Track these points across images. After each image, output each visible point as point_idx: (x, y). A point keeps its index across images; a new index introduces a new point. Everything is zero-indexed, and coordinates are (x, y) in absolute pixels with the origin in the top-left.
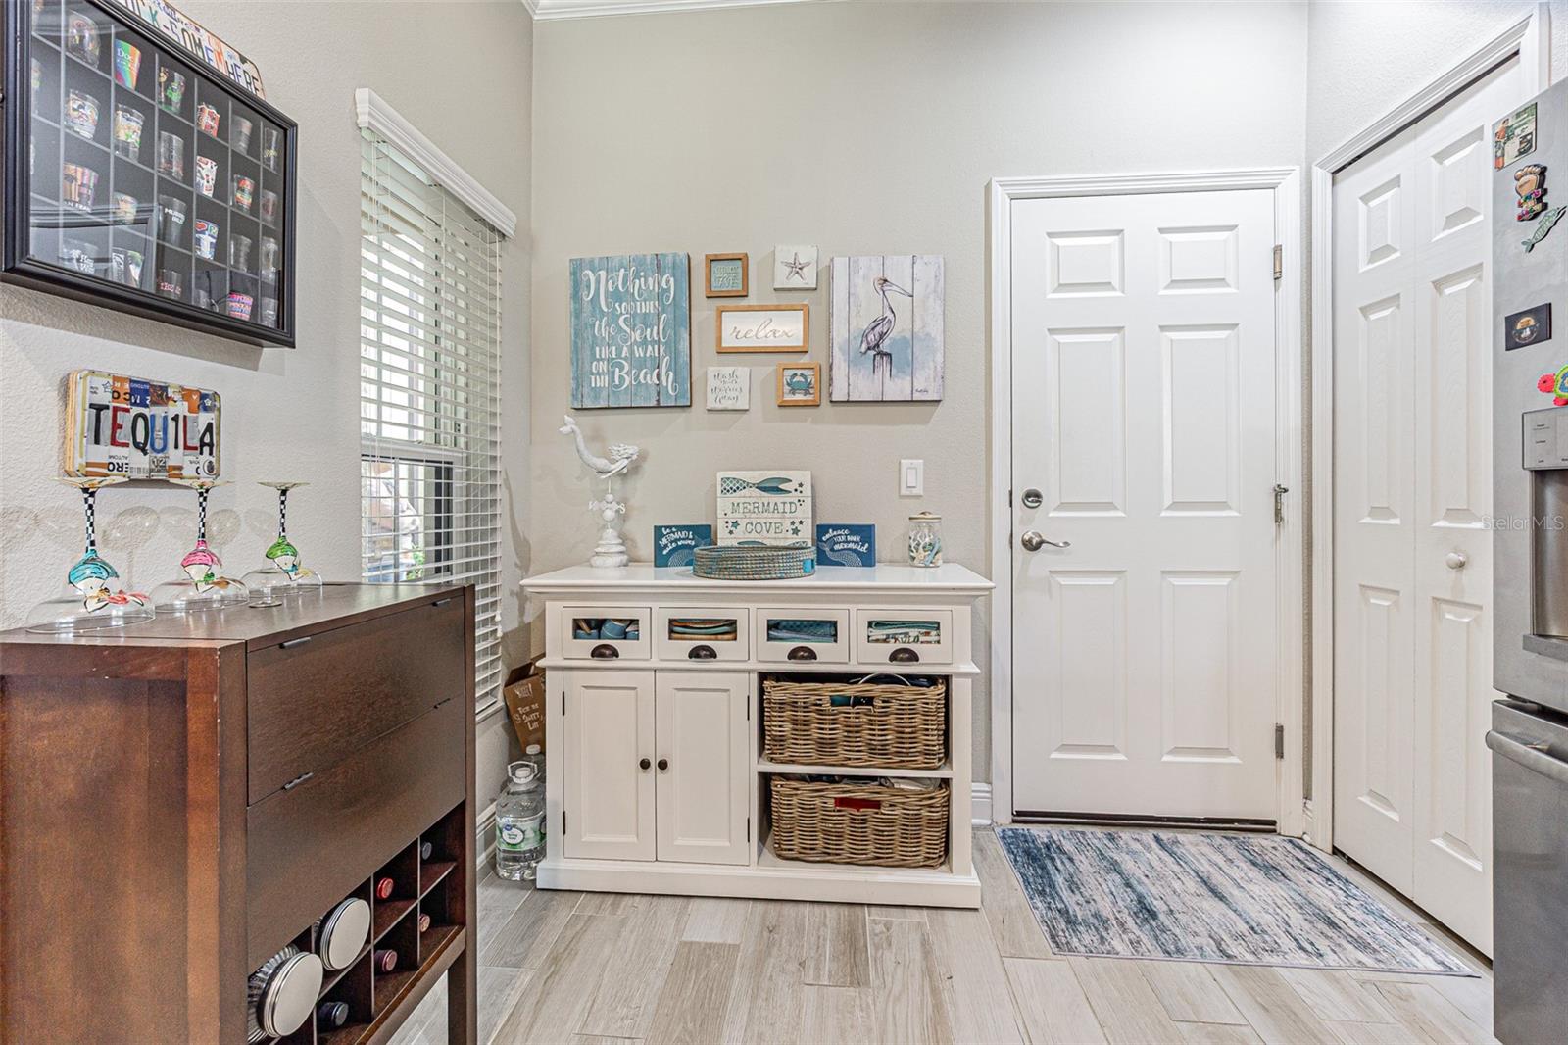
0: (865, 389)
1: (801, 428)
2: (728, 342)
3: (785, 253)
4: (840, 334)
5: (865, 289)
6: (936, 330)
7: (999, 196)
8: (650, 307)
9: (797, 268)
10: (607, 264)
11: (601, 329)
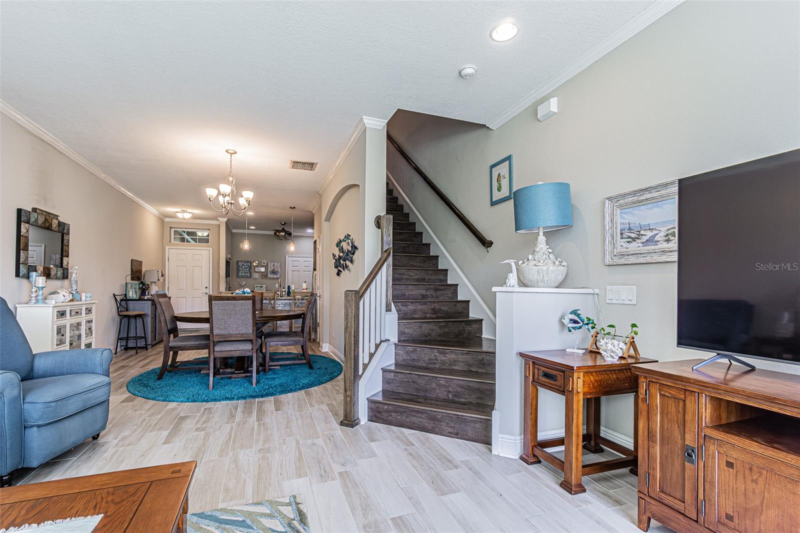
0: (272, 276)
1: (264, 280)
2: (256, 270)
3: (263, 262)
4: (269, 270)
5: (272, 266)
6: (280, 271)
7: (287, 257)
8: (247, 267)
9: (264, 263)
10: (242, 262)
11: (240, 268)
